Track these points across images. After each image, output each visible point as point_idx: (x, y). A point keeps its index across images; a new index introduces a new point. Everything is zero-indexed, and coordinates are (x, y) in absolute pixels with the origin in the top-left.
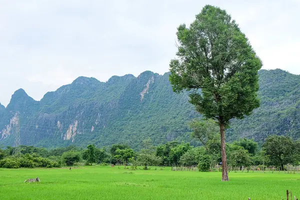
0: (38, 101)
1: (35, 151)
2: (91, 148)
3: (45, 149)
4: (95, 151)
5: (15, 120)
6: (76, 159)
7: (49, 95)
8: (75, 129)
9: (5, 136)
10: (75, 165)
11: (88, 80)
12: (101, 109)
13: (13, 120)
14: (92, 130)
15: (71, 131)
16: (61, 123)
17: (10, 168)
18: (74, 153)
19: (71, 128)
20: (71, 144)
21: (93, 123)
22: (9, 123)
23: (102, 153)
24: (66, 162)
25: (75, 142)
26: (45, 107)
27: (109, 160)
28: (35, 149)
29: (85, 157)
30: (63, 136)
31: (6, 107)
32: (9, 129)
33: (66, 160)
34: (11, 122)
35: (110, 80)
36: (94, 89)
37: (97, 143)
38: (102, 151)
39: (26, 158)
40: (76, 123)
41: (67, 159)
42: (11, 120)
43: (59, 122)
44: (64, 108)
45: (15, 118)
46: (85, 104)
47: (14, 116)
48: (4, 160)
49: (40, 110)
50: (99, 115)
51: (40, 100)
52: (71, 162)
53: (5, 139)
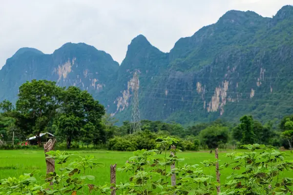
0: (167, 53)
1: (164, 128)
2: (246, 122)
3: (179, 125)
4: (252, 126)
5: (133, 83)
6: (223, 138)
7: (182, 43)
8: (224, 94)
9: (121, 107)
10: (221, 148)
11: (243, 15)
12: (266, 61)
13: (132, 83)
14: (252, 94)
15: (218, 98)
16: (203, 86)
17: (122, 150)
18: (219, 130)
19: (218, 93)
20: (219, 118)
21: (252, 85)
22: (126, 89)
23: (266, 130)
24: (207, 143)
25: (226, 114)
26: (177, 61)
27: (278, 141)
28: (164, 126)
29: (237, 136)
30: (207, 106)
31: (120, 64)
32: (126, 96)
33: (207, 139)
34: (128, 86)
35: (279, 12)
36: (253, 30)
37: (260, 116)
38: (265, 126)
39: (145, 136)
40: (226, 85)
41: (209, 138)
42: (128, 82)
43: (199, 85)
44: (206, 63)
45: (133, 80)
46: (239, 54)
47: (132, 77)
48: (113, 140)
49: (169, 67)
50: (263, 71)
51: (169, 52)
52: (214, 142)
53: (122, 111)
